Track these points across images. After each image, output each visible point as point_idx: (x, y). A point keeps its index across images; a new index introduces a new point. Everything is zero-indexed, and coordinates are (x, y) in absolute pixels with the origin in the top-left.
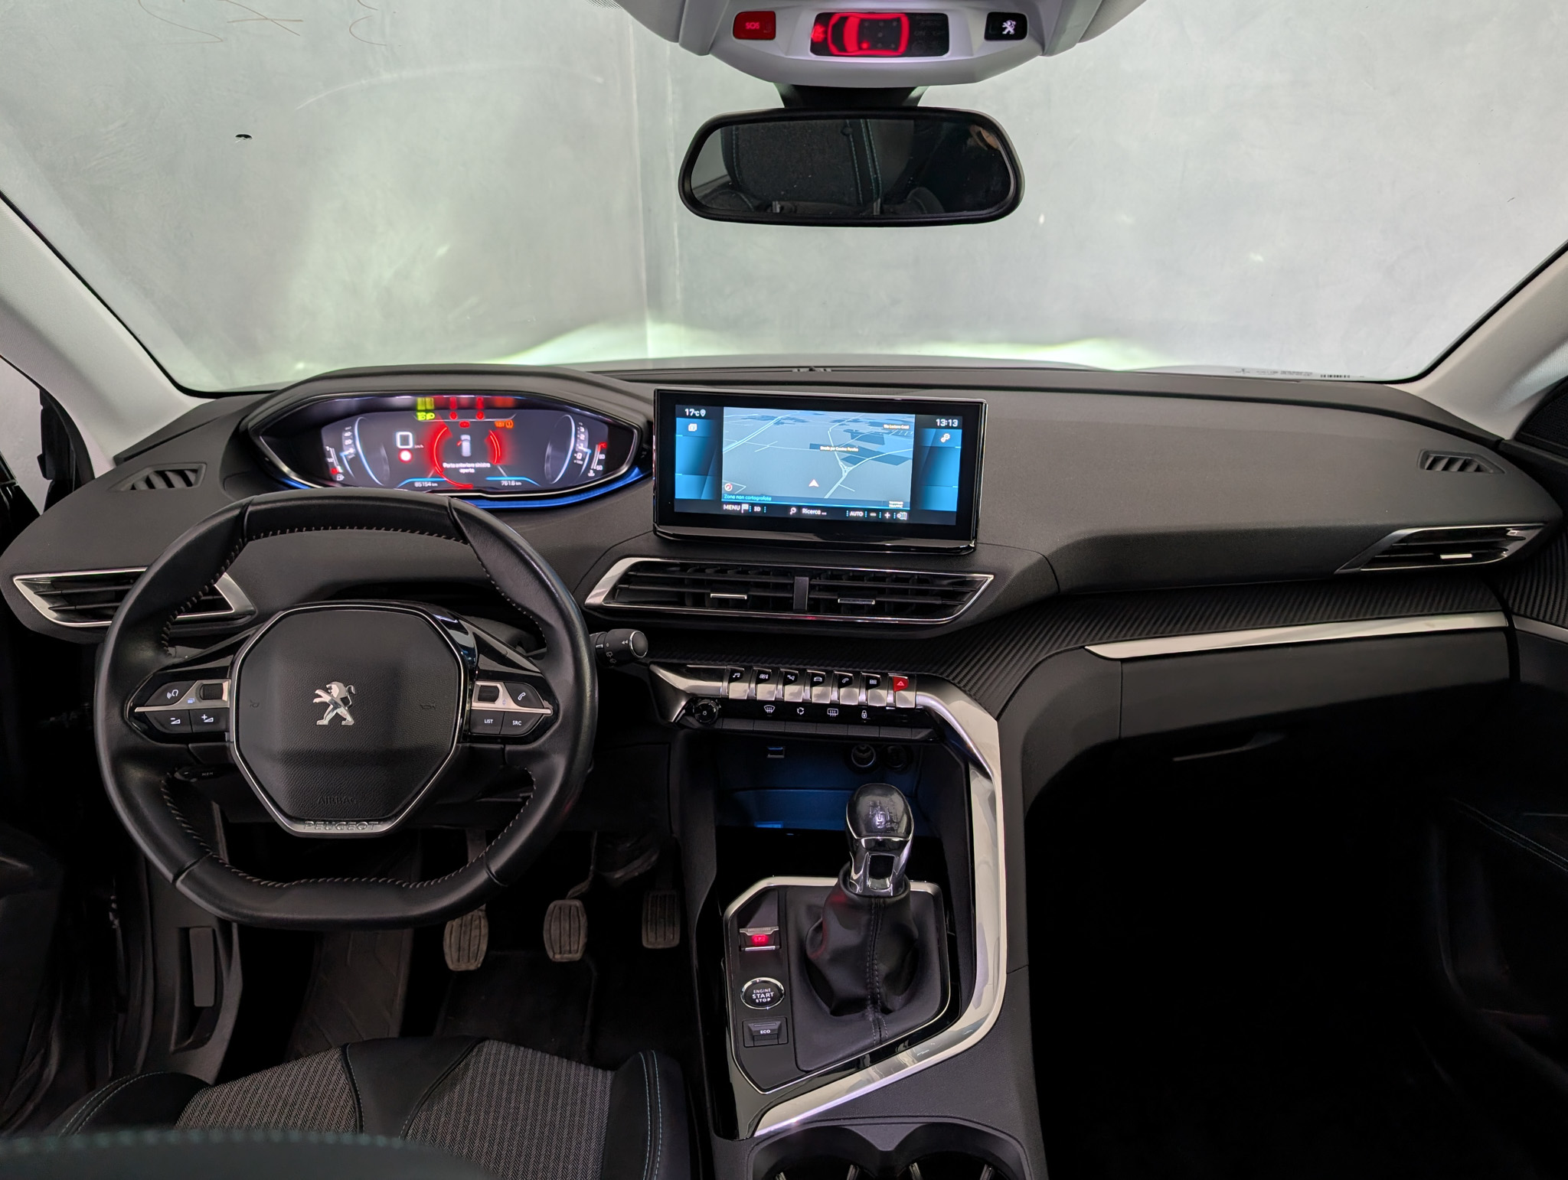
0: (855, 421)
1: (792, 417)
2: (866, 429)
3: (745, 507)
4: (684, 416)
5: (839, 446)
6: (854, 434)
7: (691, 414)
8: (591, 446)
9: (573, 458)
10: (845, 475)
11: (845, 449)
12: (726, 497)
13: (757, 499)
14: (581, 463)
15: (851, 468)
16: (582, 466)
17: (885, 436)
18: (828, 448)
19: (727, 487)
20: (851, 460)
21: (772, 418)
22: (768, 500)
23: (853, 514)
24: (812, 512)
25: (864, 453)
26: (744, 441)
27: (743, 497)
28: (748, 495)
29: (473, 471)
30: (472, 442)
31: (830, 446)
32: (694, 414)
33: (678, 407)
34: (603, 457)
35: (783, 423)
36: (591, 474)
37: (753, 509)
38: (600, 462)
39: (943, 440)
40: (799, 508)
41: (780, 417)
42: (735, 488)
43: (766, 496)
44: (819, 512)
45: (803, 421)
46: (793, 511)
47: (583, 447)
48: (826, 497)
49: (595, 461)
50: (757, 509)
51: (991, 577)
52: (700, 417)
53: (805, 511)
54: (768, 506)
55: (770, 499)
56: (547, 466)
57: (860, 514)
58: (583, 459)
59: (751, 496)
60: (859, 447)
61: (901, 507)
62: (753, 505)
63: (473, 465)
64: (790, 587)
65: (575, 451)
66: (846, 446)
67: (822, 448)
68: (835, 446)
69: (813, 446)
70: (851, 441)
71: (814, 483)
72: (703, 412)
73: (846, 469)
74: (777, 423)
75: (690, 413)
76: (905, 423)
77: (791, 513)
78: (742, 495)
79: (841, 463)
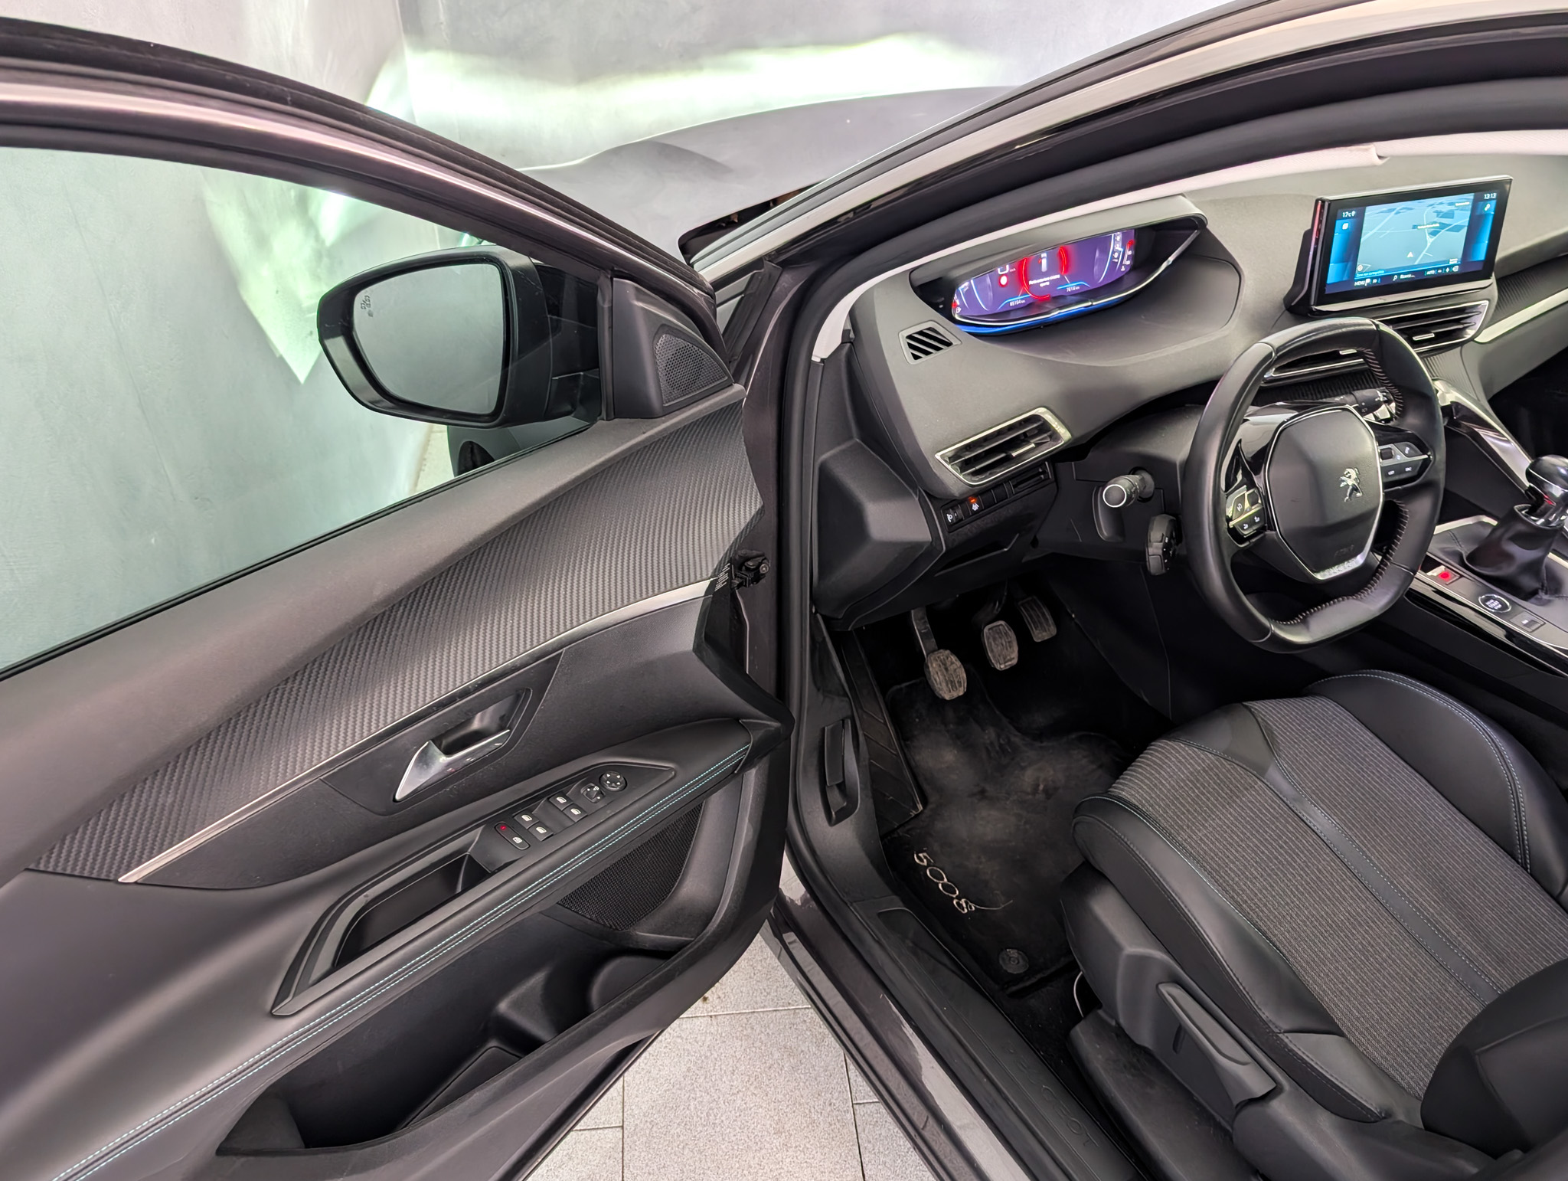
0: (1441, 203)
2: (1445, 208)
3: (1368, 281)
4: (1341, 218)
5: (1428, 224)
6: (1438, 213)
7: (1346, 216)
8: (1123, 246)
9: (1113, 257)
10: (1429, 244)
11: (1432, 226)
12: (1358, 276)
13: (1375, 274)
14: (1116, 260)
15: (1433, 239)
16: (1116, 263)
17: (1455, 212)
18: (1422, 227)
19: (1359, 268)
20: (1434, 233)
21: (1394, 210)
22: (1381, 273)
23: (1429, 273)
24: (1406, 276)
25: (1443, 226)
26: (1375, 231)
27: (1367, 274)
28: (1371, 272)
29: (1048, 283)
30: (1049, 259)
31: (1424, 225)
32: (1348, 216)
33: (1339, 212)
34: (1130, 253)
35: (1399, 213)
37: (1373, 281)
39: (1486, 209)
40: (1399, 275)
41: (1398, 209)
42: (1365, 267)
43: (1381, 269)
44: (1409, 276)
45: (1411, 209)
46: (1396, 277)
47: (1119, 247)
48: (1416, 263)
49: (1127, 257)
50: (1375, 281)
51: (1487, 302)
52: (1351, 218)
53: (1402, 277)
54: (1382, 278)
55: (1383, 272)
56: (1096, 269)
57: (1433, 272)
58: (1118, 258)
59: (1373, 272)
60: (1440, 223)
61: (1456, 262)
62: (1372, 278)
63: (1048, 279)
65: (1113, 252)
66: (1433, 223)
67: (1419, 227)
68: (1426, 225)
69: (1415, 227)
70: (1436, 219)
71: (1410, 255)
72: (1353, 213)
73: (1430, 240)
74: (1396, 213)
76: (1468, 200)
77: (1395, 280)
78: (1367, 272)
79: (1428, 236)
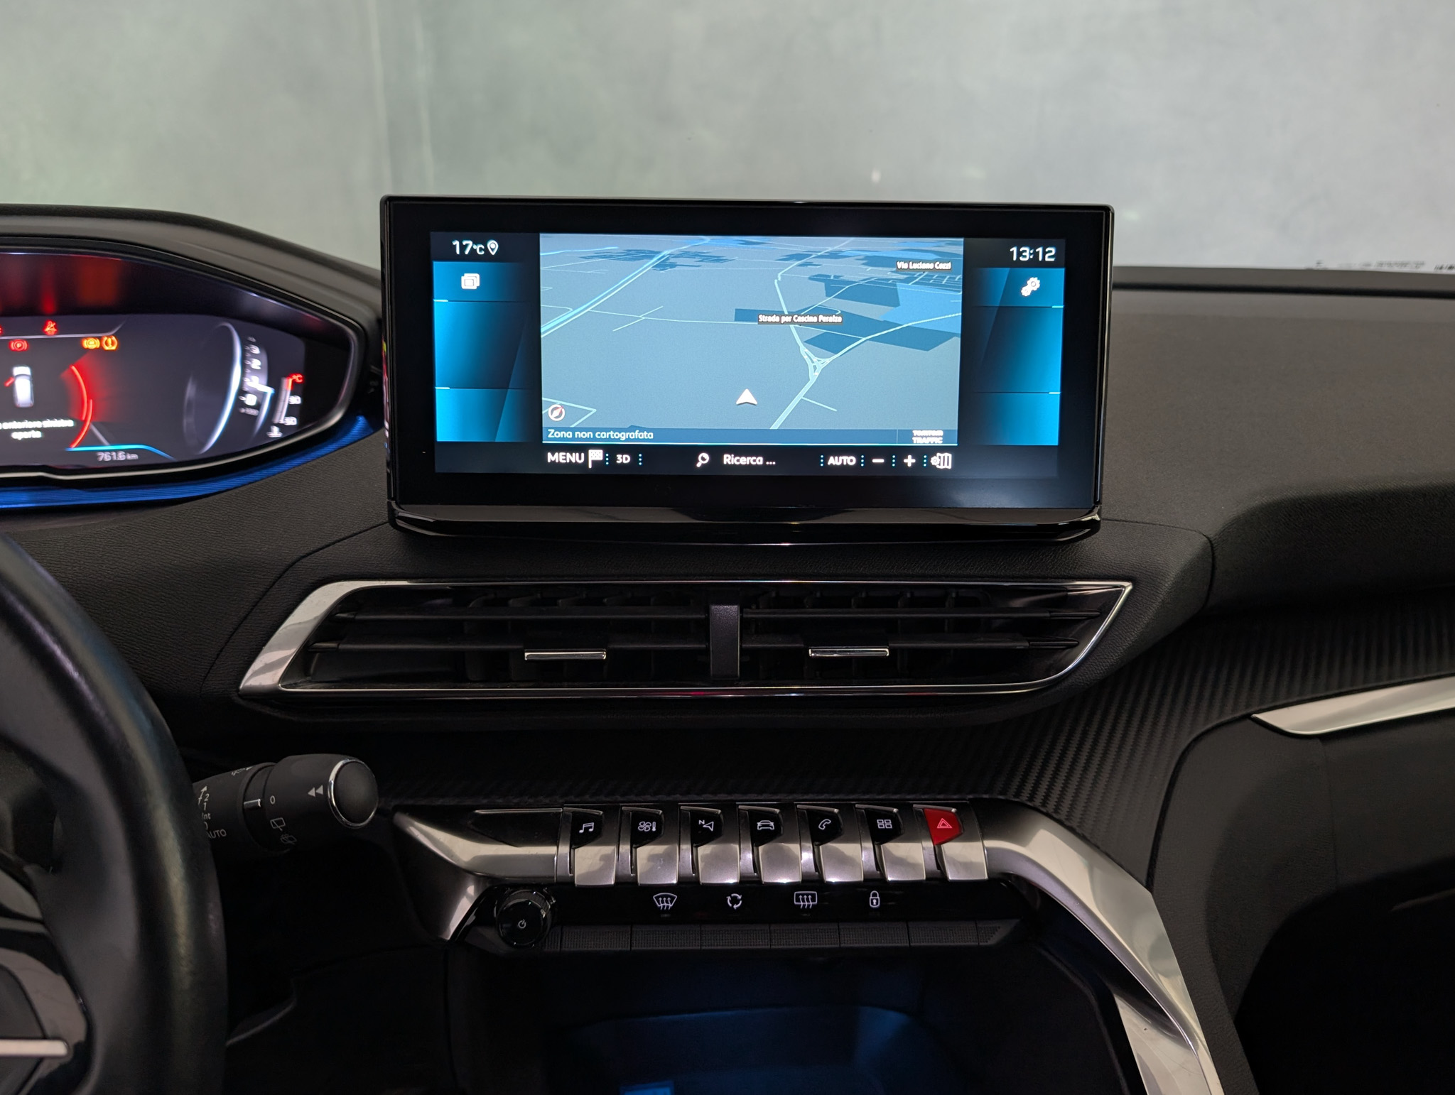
0: (834, 255)
1: (694, 250)
2: (858, 273)
3: (596, 455)
4: (450, 256)
5: (799, 313)
6: (832, 285)
7: (467, 252)
8: (274, 381)
9: (239, 404)
10: (814, 376)
11: (814, 319)
12: (551, 436)
13: (622, 438)
14: (253, 412)
15: (828, 361)
16: (255, 418)
17: (900, 287)
18: (775, 319)
19: (553, 412)
20: (828, 341)
21: (650, 255)
22: (645, 438)
23: (833, 461)
24: (744, 461)
25: (855, 327)
26: (588, 308)
27: (588, 435)
28: (602, 430)
29: (38, 435)
30: (35, 380)
31: (781, 314)
32: (473, 250)
33: (436, 238)
34: (296, 400)
35: (673, 266)
36: (275, 433)
37: (613, 459)
38: (291, 410)
39: (1026, 291)
40: (716, 452)
41: (666, 252)
42: (572, 414)
43: (642, 430)
44: (759, 461)
45: (719, 260)
46: (704, 459)
47: (257, 383)
48: (775, 426)
49: (283, 408)
50: (624, 459)
51: (1128, 587)
52: (487, 257)
53: (728, 459)
54: (648, 450)
55: (651, 436)
56: (188, 421)
57: (850, 460)
58: (258, 407)
59: (607, 430)
60: (843, 314)
61: (938, 442)
62: (612, 450)
63: (38, 424)
64: (703, 628)
65: (242, 392)
66: (816, 312)
67: (762, 318)
68: (791, 314)
69: (745, 315)
70: (826, 301)
71: (747, 397)
72: (493, 246)
73: (817, 363)
74: (662, 265)
75: (463, 248)
76: (944, 257)
77: (699, 465)
78: (587, 430)
79: (804, 350)
